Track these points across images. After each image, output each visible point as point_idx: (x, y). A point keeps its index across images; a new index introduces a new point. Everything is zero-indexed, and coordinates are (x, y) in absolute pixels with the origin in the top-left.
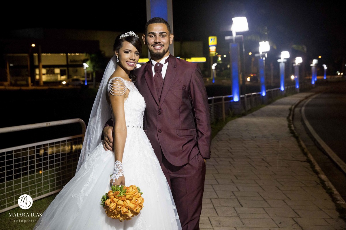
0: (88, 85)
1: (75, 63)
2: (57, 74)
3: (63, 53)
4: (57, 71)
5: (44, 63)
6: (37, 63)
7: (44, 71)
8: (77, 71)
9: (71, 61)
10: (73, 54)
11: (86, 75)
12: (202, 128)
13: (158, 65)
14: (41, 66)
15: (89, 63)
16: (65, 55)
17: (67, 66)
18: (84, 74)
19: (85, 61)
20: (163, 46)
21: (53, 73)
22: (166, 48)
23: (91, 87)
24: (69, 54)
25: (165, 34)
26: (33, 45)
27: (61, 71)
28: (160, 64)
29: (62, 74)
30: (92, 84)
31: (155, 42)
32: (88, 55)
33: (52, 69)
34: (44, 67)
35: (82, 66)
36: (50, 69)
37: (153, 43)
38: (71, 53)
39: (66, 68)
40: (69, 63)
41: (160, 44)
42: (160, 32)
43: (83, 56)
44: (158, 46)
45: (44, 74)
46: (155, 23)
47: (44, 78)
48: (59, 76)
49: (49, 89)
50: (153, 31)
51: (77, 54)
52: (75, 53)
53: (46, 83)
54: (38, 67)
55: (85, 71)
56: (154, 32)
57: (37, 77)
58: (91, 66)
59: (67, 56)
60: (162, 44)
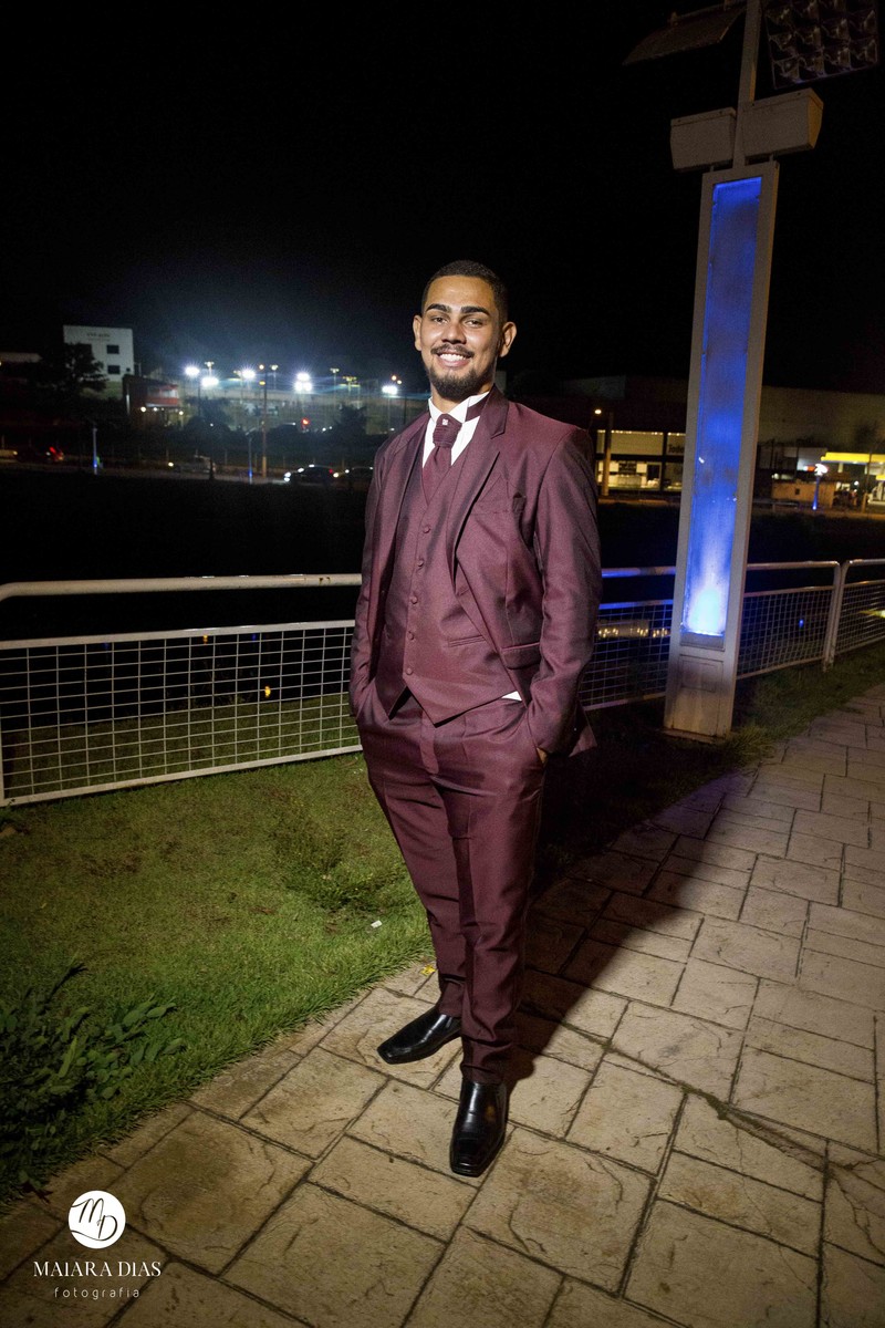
2: (641, 474)
3: (658, 430)
4: (642, 468)
5: (614, 450)
6: (601, 450)
7: (614, 466)
8: (681, 470)
9: (672, 449)
10: (677, 435)
12: (554, 651)
13: (445, 422)
14: (609, 456)
16: (662, 434)
17: (664, 458)
20: (469, 355)
21: (633, 472)
22: (478, 363)
24: (670, 434)
25: (481, 314)
26: (598, 412)
27: (649, 468)
28: (451, 419)
29: (651, 475)
31: (444, 338)
33: (633, 462)
34: (615, 458)
36: (628, 462)
38: (674, 431)
39: (660, 464)
40: (669, 453)
41: (461, 349)
42: (465, 305)
44: (453, 354)
45: (613, 473)
46: (454, 274)
47: (613, 482)
48: (644, 479)
49: (617, 504)
50: (441, 302)
53: (614, 492)
54: (602, 457)
56: (446, 304)
57: (600, 479)
59: (666, 436)
60: (469, 347)
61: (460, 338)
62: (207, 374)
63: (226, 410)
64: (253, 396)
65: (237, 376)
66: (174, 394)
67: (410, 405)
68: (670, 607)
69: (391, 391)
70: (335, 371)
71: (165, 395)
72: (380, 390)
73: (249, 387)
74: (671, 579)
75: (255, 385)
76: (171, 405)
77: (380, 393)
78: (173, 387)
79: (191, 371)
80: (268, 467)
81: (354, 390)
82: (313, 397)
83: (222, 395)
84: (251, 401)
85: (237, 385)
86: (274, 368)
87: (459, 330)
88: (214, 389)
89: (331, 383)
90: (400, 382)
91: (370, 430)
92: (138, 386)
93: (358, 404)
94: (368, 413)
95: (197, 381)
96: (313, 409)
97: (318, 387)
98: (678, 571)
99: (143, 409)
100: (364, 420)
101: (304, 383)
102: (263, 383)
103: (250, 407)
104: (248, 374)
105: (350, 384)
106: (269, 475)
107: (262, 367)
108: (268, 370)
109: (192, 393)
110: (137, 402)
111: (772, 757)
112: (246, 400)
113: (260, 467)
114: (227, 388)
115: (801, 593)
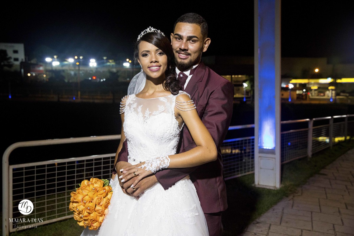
0: (246, 101)
1: (237, 83)
3: (229, 75)
8: (239, 89)
9: (235, 82)
10: (236, 76)
11: (245, 93)
15: (248, 83)
16: (230, 76)
18: (244, 92)
19: (245, 81)
20: (189, 54)
23: (248, 103)
24: (233, 76)
25: (195, 39)
30: (249, 101)
32: (247, 76)
35: (242, 85)
37: (178, 49)
38: (235, 75)
41: (186, 52)
43: (244, 77)
44: (183, 54)
50: (180, 33)
51: (240, 76)
52: (238, 75)
55: (244, 90)
58: (250, 85)
59: (232, 77)
60: (189, 52)
61: (186, 48)
62: (54, 61)
63: (63, 74)
64: (73, 68)
65: (66, 61)
66: (41, 68)
67: (135, 70)
68: (253, 139)
69: (127, 65)
70: (105, 58)
71: (38, 69)
72: (122, 64)
73: (71, 65)
74: (253, 129)
75: (74, 64)
76: (41, 73)
77: (123, 66)
78: (41, 66)
79: (48, 60)
80: (81, 95)
81: (113, 65)
82: (96, 68)
83: (60, 68)
84: (73, 70)
85: (66, 65)
86: (81, 58)
87: (186, 44)
88: (58, 66)
89: (103, 63)
90: (130, 61)
91: (121, 80)
92: (27, 66)
93: (114, 70)
94: (119, 74)
95: (50, 63)
96: (97, 73)
97: (99, 64)
98: (256, 126)
99: (29, 75)
100: (118, 76)
101: (93, 63)
102: (78, 64)
103: (72, 73)
104: (71, 60)
105: (111, 63)
106: (81, 98)
107: (76, 57)
108: (79, 58)
109: (49, 68)
110: (26, 72)
111: (297, 193)
112: (70, 70)
113: (77, 95)
114: (63, 66)
115: (288, 133)
